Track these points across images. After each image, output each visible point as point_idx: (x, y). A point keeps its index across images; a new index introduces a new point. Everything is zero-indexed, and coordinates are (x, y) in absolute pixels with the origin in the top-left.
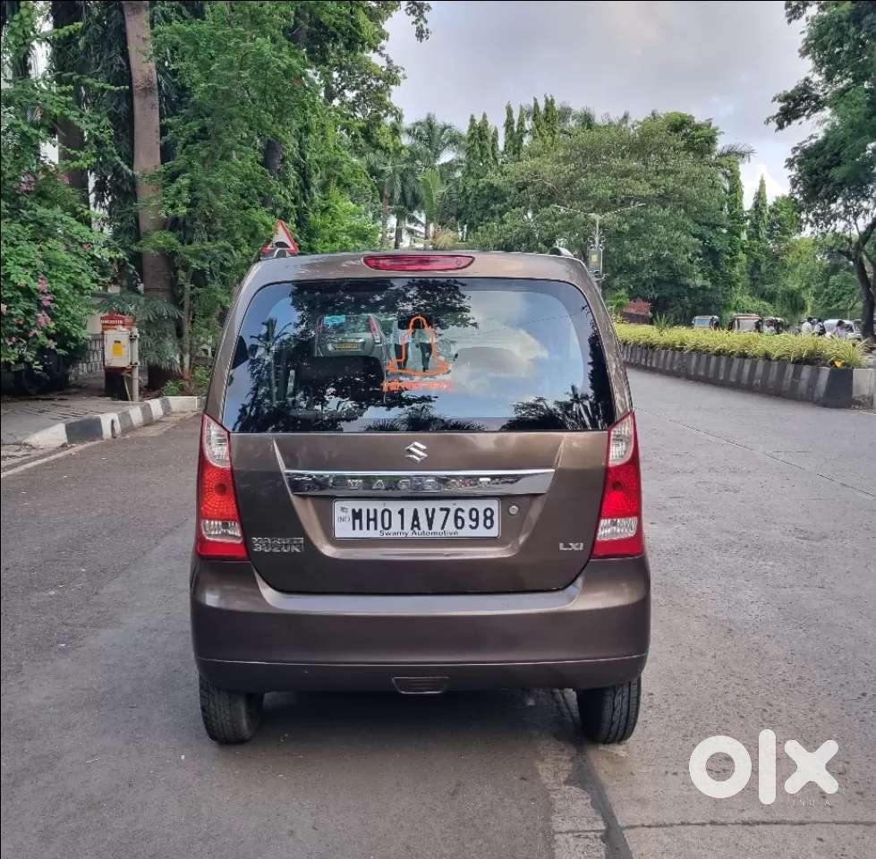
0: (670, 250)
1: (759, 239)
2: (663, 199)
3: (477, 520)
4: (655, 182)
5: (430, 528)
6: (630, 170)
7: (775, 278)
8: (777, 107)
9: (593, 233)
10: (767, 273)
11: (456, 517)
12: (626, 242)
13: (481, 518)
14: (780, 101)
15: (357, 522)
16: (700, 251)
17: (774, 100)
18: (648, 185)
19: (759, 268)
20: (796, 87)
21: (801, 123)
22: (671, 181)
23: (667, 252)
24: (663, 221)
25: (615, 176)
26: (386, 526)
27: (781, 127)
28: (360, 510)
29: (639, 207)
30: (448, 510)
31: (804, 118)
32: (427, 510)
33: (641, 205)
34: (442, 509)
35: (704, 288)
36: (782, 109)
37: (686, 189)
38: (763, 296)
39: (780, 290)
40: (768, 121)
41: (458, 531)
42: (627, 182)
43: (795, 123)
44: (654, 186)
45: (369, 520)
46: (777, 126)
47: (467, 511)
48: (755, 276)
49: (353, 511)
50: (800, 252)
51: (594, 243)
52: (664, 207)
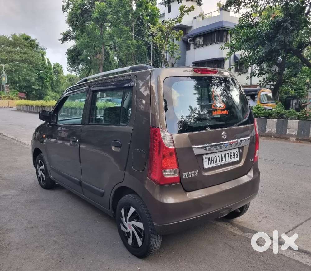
0: (28, 77)
1: (52, 75)
2: (24, 61)
3: (234, 156)
4: (20, 55)
5: (225, 160)
6: (12, 51)
7: (58, 87)
8: (61, 37)
9: (2, 70)
10: (56, 85)
11: (231, 155)
12: (14, 74)
13: (235, 155)
14: (62, 35)
15: (209, 162)
16: (38, 78)
17: (61, 34)
18: (19, 56)
19: (53, 84)
20: (66, 32)
21: (68, 42)
22: (26, 56)
23: (28, 78)
24: (25, 68)
25: (7, 52)
26: (216, 162)
27: (63, 42)
28: (210, 157)
29: (17, 63)
30: (228, 153)
31: (69, 41)
32: (224, 154)
33: (17, 62)
34: (227, 154)
35: (39, 89)
36: (63, 37)
37: (31, 59)
38: (56, 92)
39: (60, 90)
40: (59, 40)
41: (231, 160)
42: (11, 55)
43: (66, 42)
44: (20, 57)
45: (212, 160)
46: (61, 42)
47: (232, 153)
48: (52, 86)
49: (208, 158)
50: (64, 79)
51: (3, 74)
52: (25, 64)
